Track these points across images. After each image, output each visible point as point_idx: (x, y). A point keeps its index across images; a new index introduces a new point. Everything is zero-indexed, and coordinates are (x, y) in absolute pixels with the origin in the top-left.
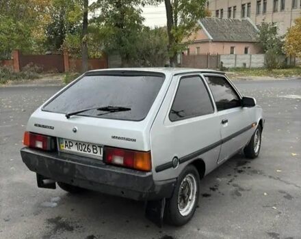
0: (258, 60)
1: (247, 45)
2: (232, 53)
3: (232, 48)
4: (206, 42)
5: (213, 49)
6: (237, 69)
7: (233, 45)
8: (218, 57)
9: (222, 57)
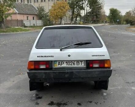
0: (39, 23)
1: (34, 16)
2: (28, 19)
3: (27, 17)
4: (15, 14)
5: (19, 17)
6: (31, 27)
7: (28, 16)
8: (22, 21)
9: (24, 21)
